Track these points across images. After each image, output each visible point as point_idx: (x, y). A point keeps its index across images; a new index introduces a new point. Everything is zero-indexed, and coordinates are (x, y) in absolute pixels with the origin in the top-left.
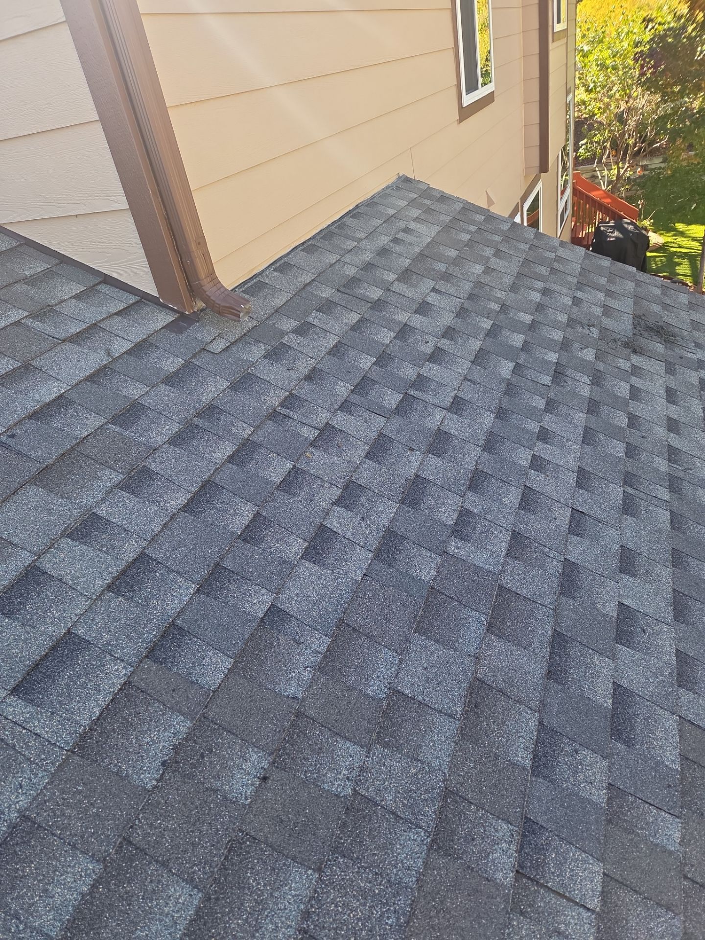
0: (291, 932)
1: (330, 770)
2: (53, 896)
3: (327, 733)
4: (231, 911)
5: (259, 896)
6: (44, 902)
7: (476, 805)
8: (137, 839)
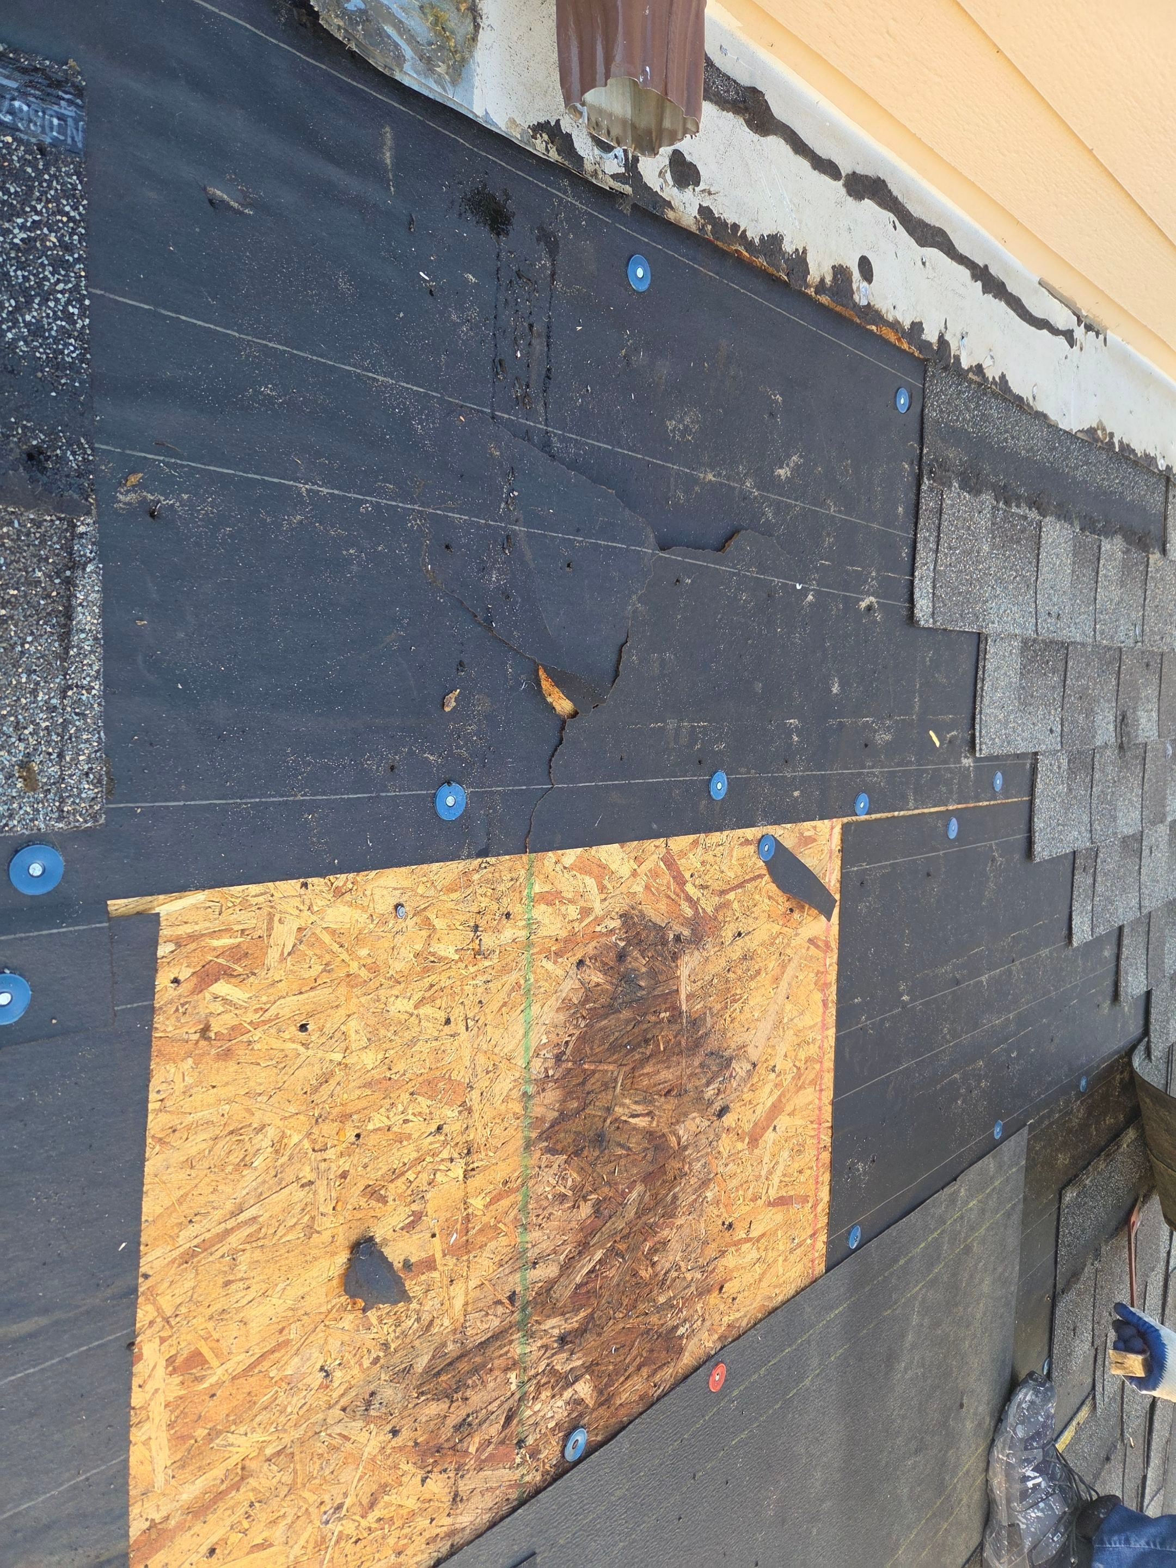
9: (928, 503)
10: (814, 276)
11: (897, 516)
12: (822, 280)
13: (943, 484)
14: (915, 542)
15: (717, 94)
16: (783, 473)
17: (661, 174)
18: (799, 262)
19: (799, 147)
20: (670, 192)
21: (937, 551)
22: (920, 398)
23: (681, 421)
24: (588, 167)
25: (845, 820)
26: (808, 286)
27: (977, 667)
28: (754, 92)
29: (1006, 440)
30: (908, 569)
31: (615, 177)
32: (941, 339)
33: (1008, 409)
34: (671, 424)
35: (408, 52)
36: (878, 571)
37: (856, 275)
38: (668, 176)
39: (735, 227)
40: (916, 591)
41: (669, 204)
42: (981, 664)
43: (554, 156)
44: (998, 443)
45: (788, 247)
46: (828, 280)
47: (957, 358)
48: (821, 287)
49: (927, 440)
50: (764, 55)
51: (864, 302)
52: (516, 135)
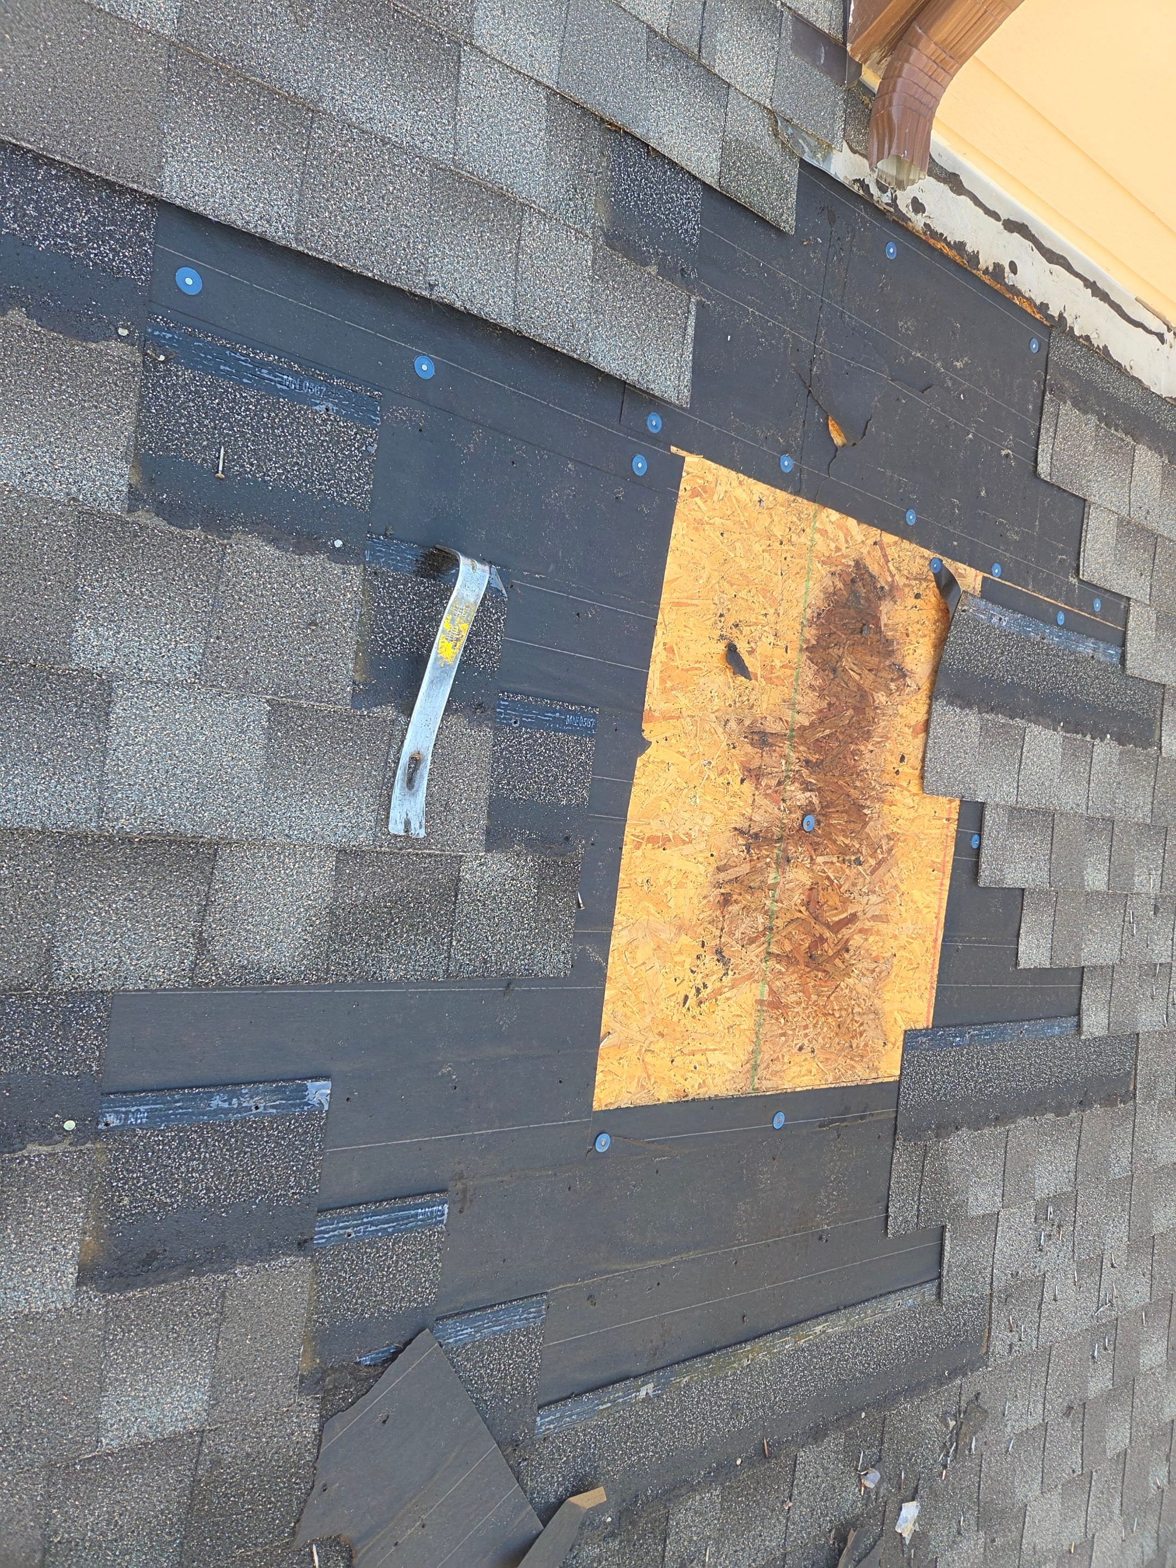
9: (1049, 408)
10: (982, 265)
11: (1028, 410)
12: (987, 268)
13: (1061, 400)
14: (1040, 428)
15: (936, 174)
16: (959, 365)
17: (907, 206)
18: (974, 258)
19: (977, 202)
20: (911, 215)
21: (1054, 438)
22: (1046, 347)
23: (906, 323)
24: (875, 198)
25: (986, 575)
26: (978, 270)
27: (1083, 522)
28: (956, 176)
29: (1108, 388)
30: (1035, 443)
31: (887, 204)
32: (1061, 315)
33: (1110, 369)
34: (901, 324)
35: (807, 149)
36: (1015, 437)
37: (1007, 269)
38: (910, 207)
39: (942, 235)
40: (1039, 456)
41: (910, 220)
42: (1085, 521)
43: (861, 192)
44: (1103, 388)
45: (969, 249)
46: (991, 269)
47: (1072, 329)
48: (986, 271)
49: (1050, 371)
50: (961, 158)
51: (1011, 283)
52: (846, 183)
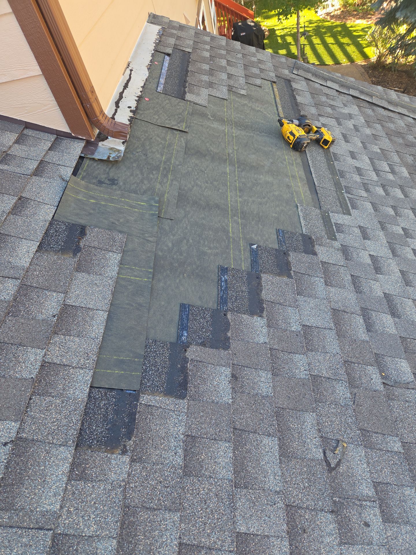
0: (317, 439)
1: (296, 369)
2: (220, 463)
3: (287, 354)
4: (291, 440)
5: (298, 430)
6: (218, 467)
7: (357, 363)
8: (238, 427)
18: (131, 117)
26: (134, 117)
32: (137, 97)
46: (133, 113)
47: (139, 95)
51: (135, 109)
